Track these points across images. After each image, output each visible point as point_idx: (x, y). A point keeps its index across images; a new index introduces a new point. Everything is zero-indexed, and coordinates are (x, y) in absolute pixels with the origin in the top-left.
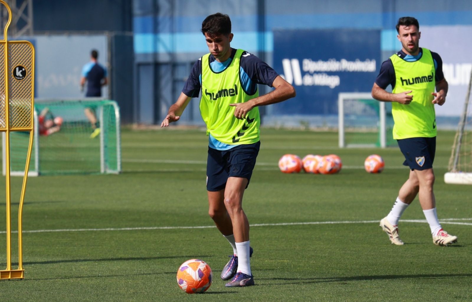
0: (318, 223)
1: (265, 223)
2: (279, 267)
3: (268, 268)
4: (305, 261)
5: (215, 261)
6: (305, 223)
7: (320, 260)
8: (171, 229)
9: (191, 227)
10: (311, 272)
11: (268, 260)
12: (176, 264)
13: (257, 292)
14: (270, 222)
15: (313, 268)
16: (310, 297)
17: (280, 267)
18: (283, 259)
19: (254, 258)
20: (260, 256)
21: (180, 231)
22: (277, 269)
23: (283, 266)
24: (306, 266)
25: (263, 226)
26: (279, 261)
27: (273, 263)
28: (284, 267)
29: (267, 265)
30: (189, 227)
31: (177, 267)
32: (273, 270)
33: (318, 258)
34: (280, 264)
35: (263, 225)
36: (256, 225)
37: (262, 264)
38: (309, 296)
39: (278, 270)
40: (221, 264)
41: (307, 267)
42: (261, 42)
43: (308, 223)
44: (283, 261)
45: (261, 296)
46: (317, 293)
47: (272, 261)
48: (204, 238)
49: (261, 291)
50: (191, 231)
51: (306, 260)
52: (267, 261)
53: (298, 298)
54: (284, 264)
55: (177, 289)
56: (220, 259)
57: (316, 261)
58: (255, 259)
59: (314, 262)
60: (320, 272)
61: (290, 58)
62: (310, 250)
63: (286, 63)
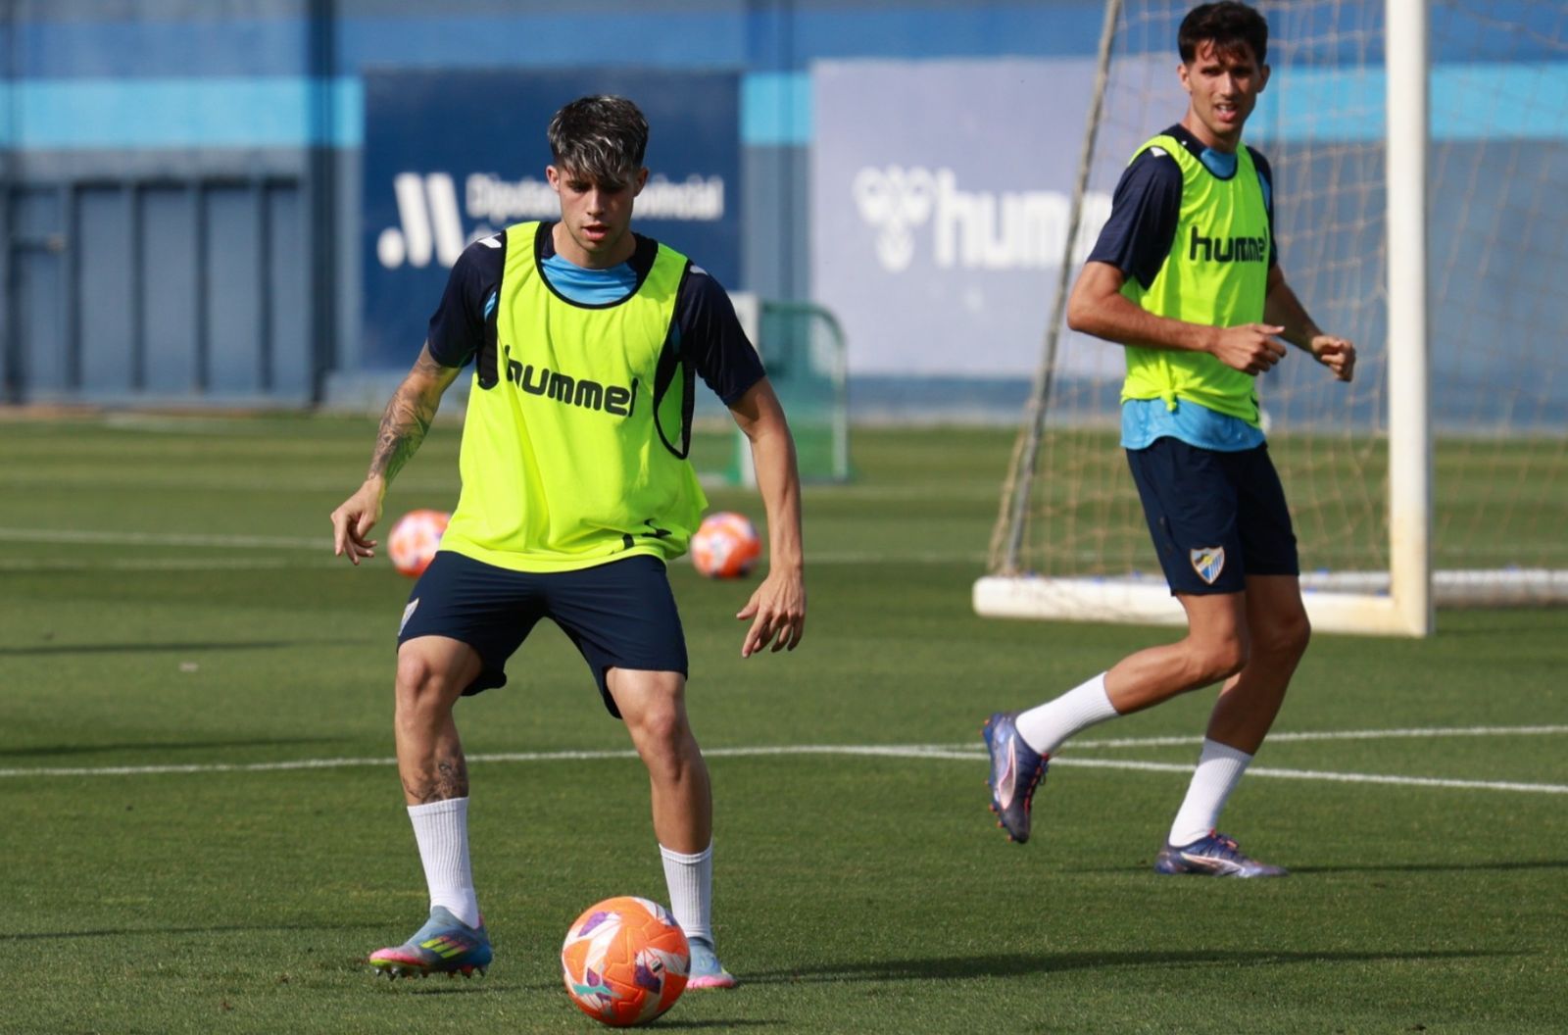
0: (532, 756)
1: (345, 757)
2: (398, 918)
3: (358, 918)
4: (491, 894)
5: (172, 892)
6: (487, 758)
7: (545, 889)
8: (13, 778)
9: (82, 771)
10: (513, 933)
11: (360, 891)
12: (31, 902)
13: (325, 1006)
14: (365, 753)
15: (520, 920)
16: (515, 1026)
17: (401, 918)
18: (412, 889)
19: (308, 882)
20: (329, 877)
21: (45, 783)
22: (392, 924)
23: (413, 911)
24: (495, 914)
25: (340, 769)
26: (400, 894)
27: (379, 900)
28: (417, 916)
29: (356, 909)
30: (75, 772)
31: (36, 916)
32: (379, 926)
33: (537, 884)
34: (402, 904)
35: (339, 762)
36: (313, 763)
37: (340, 905)
38: (509, 1023)
39: (395, 927)
40: (193, 905)
41: (500, 917)
42: (322, 113)
43: (499, 757)
44: (413, 893)
45: (337, 1022)
46: (536, 1010)
47: (373, 893)
48: (130, 808)
49: (336, 1004)
50: (84, 784)
51: (496, 892)
52: (355, 893)
53: (470, 1027)
54: (417, 905)
55: (35, 996)
56: (189, 888)
57: (529, 896)
58: (314, 885)
59: (525, 897)
60: (546, 934)
61: (424, 170)
62: (508, 855)
63: (408, 188)
